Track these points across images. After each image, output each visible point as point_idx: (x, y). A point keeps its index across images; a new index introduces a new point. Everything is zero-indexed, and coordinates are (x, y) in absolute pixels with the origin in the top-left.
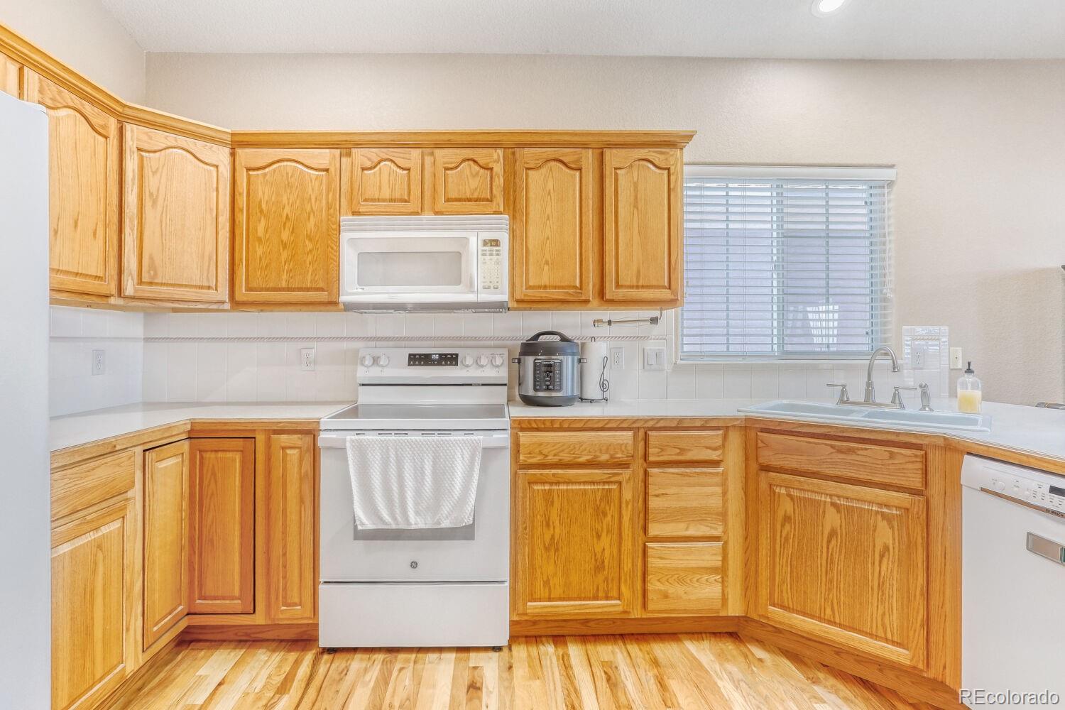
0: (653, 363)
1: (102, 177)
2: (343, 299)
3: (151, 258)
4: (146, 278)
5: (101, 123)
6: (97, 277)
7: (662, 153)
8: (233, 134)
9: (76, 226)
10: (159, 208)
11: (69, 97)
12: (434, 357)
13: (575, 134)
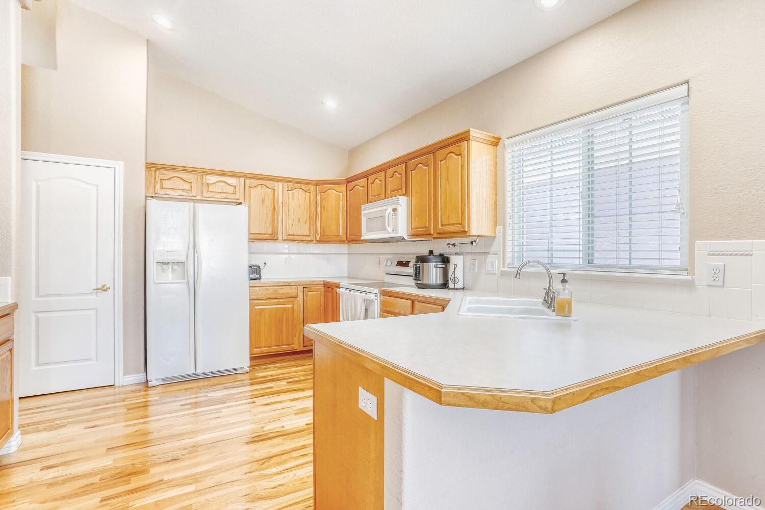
0: (490, 269)
1: (308, 206)
2: (362, 238)
3: (323, 228)
4: (322, 234)
5: (308, 189)
6: (307, 236)
7: (458, 146)
8: (346, 179)
9: (299, 221)
10: (325, 211)
11: (296, 185)
12: (404, 262)
13: (417, 151)
